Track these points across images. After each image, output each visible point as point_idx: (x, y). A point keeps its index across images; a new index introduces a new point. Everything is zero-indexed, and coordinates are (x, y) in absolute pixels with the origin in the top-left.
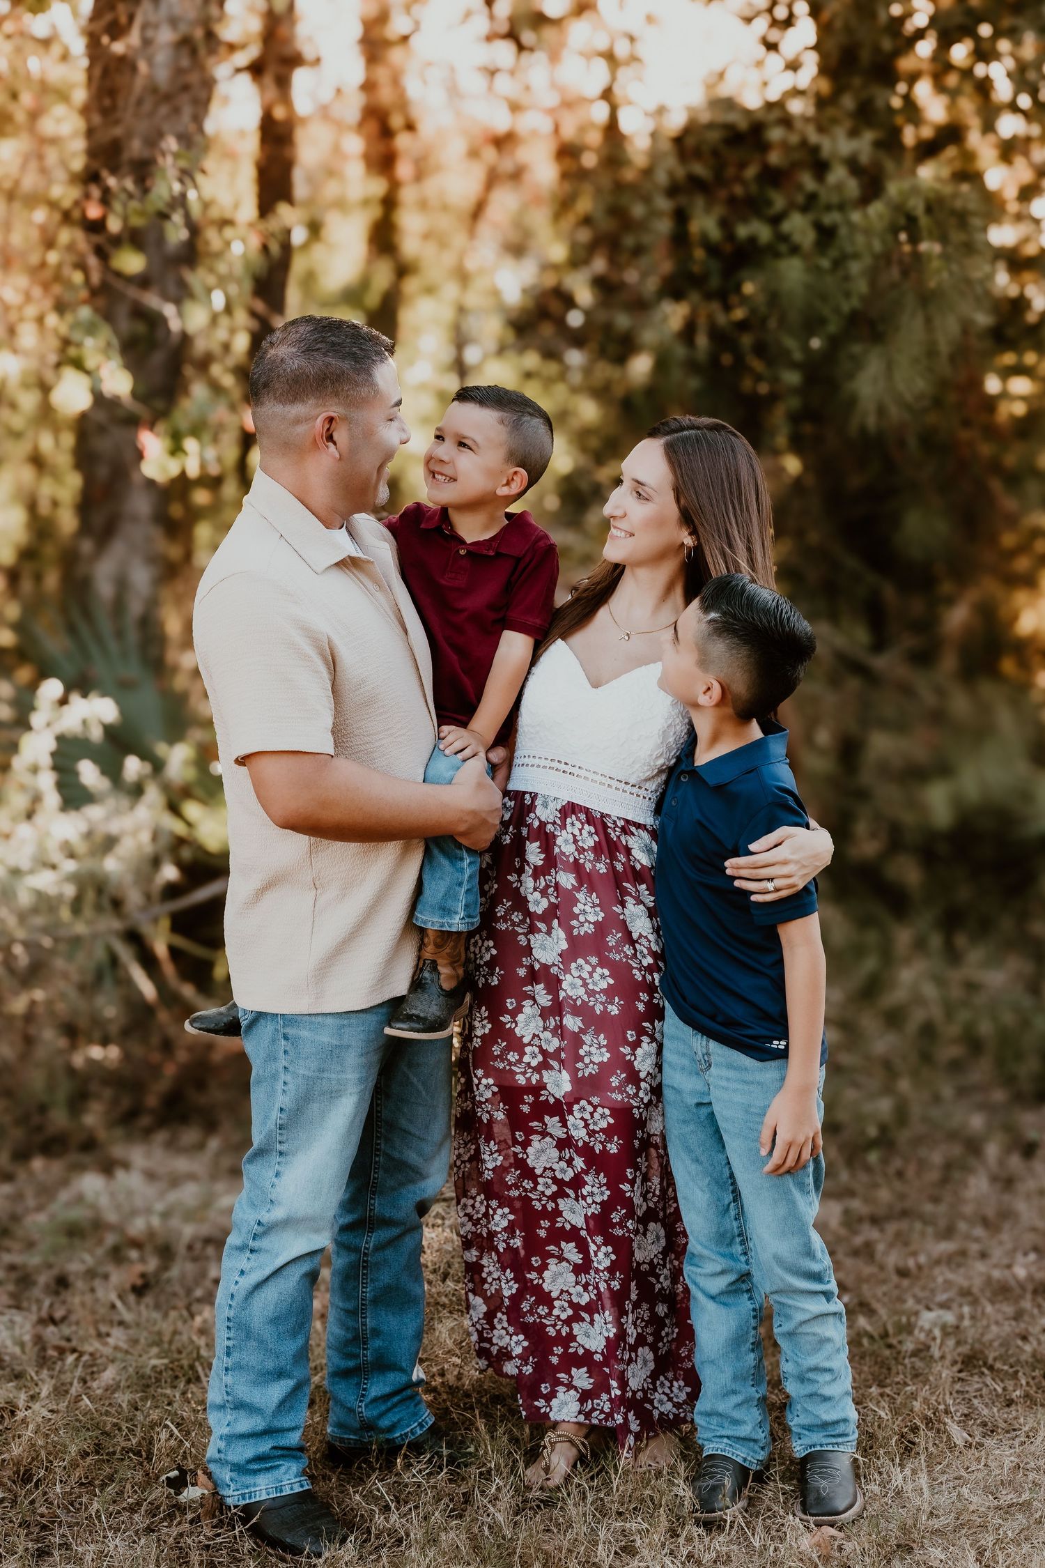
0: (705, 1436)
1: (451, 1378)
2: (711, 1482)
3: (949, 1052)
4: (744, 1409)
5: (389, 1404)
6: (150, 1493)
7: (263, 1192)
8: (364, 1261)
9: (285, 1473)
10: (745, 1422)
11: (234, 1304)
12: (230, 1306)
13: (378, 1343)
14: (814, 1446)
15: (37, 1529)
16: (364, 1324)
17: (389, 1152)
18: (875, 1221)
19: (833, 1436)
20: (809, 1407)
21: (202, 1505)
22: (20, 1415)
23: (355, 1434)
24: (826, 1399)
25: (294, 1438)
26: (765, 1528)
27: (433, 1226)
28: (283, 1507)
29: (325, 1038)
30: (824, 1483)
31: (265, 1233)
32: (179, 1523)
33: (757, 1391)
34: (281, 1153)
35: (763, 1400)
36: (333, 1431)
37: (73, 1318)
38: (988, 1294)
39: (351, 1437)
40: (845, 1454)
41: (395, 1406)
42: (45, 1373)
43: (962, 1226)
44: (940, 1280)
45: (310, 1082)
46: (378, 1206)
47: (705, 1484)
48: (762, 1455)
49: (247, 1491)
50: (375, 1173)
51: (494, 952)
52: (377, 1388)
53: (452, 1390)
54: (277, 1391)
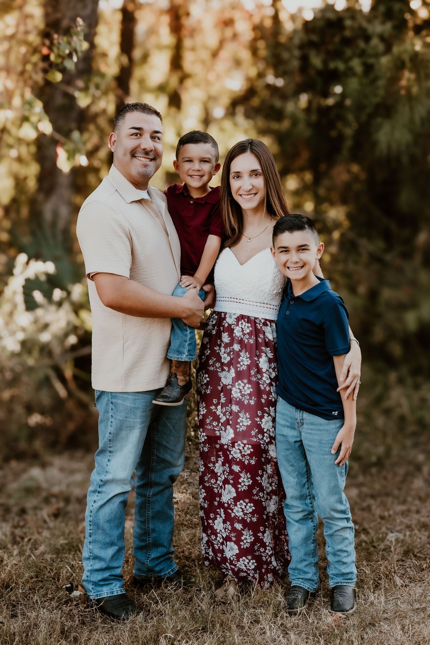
0: (292, 578)
1: (187, 553)
2: (294, 597)
3: (412, 428)
4: (308, 567)
5: (159, 561)
6: (58, 594)
7: (103, 468)
8: (148, 500)
9: (115, 586)
10: (309, 573)
11: (92, 514)
12: (90, 515)
13: (154, 535)
14: (338, 583)
15: (11, 607)
16: (148, 527)
17: (158, 455)
18: (373, 497)
19: (346, 579)
20: (337, 566)
21: (80, 599)
22: (5, 562)
23: (145, 573)
24: (344, 563)
25: (118, 571)
26: (314, 615)
27: (182, 493)
28: (113, 600)
29: (128, 404)
30: (341, 598)
31: (104, 485)
32: (70, 606)
33: (314, 560)
34: (110, 452)
35: (316, 564)
36: (136, 572)
37: (28, 526)
38: (418, 527)
39: (143, 575)
40: (351, 587)
41: (162, 562)
42: (15, 547)
43: (410, 499)
44: (398, 521)
45: (122, 422)
46: (154, 477)
47: (291, 597)
48: (315, 586)
49: (98, 593)
50: (152, 463)
51: (208, 379)
52: (154, 554)
53: (187, 558)
54: (110, 552)
